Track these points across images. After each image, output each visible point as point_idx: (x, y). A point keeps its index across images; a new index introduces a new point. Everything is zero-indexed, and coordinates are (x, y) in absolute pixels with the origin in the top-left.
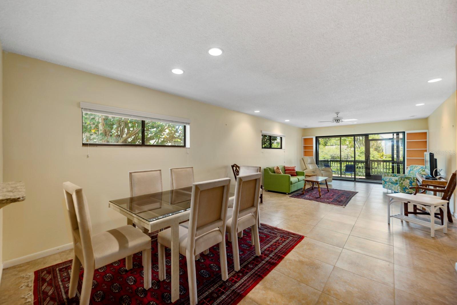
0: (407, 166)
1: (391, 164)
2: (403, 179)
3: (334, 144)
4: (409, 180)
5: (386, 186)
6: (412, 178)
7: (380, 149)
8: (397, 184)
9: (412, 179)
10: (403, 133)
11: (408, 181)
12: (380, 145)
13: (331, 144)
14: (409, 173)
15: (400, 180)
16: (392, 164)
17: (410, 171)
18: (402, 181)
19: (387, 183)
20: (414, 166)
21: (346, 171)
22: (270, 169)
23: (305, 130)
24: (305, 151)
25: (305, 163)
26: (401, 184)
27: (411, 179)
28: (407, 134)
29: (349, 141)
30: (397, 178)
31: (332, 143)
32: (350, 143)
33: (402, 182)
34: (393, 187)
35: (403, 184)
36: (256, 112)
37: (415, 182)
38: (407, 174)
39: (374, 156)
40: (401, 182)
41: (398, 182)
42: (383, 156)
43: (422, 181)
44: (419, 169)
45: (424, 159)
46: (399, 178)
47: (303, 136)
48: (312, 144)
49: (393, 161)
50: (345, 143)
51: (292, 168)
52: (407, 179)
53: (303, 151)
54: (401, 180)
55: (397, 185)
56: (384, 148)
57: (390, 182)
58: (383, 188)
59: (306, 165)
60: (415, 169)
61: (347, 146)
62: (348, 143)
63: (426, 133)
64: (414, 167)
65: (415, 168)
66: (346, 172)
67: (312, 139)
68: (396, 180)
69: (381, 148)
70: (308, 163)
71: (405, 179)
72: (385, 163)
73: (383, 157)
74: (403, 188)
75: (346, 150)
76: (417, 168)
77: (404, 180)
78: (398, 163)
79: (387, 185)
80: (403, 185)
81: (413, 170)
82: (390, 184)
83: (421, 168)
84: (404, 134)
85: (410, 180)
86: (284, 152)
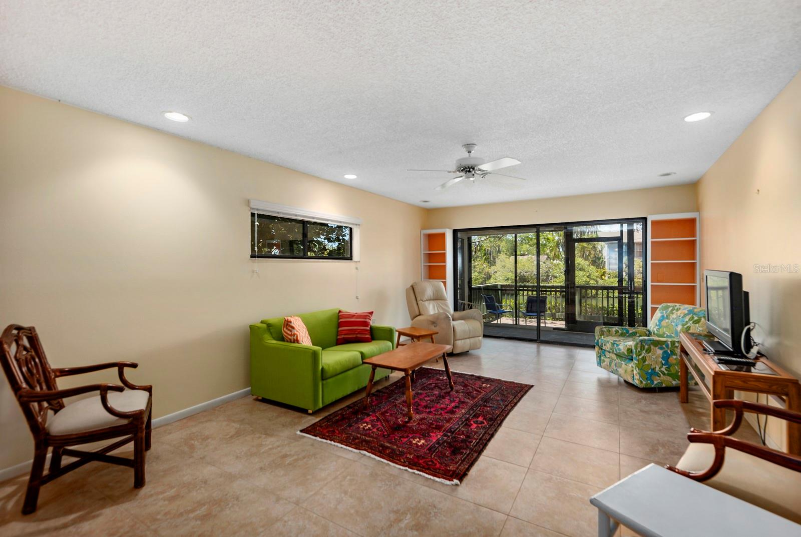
0: (652, 303)
1: (616, 294)
2: (646, 347)
3: (526, 253)
4: (661, 348)
5: (604, 361)
6: (669, 343)
7: (600, 262)
8: (632, 360)
9: (670, 346)
10: (644, 220)
11: (660, 352)
12: (600, 255)
13: (522, 252)
14: (659, 325)
15: (639, 349)
16: (619, 294)
17: (660, 321)
18: (644, 352)
19: (608, 354)
20: (669, 307)
21: (528, 311)
22: (269, 326)
23: (429, 214)
24: (429, 266)
25: (418, 299)
26: (641, 361)
27: (667, 346)
28: (653, 223)
29: (551, 247)
30: (631, 343)
31: (524, 251)
32: (551, 251)
33: (643, 355)
34: (621, 367)
35: (646, 360)
36: (169, 116)
37: (676, 355)
38: (655, 330)
39: (590, 275)
40: (640, 357)
41: (635, 356)
42: (604, 274)
43: (713, 373)
44: (685, 315)
45: (694, 287)
46: (637, 344)
47: (423, 228)
48: (444, 249)
49: (621, 289)
50: (545, 251)
51: (359, 316)
52: (656, 346)
53: (424, 266)
54: (641, 349)
55: (631, 365)
56: (606, 260)
57: (615, 352)
58: (597, 366)
59: (420, 303)
60: (674, 316)
61: (546, 256)
62: (548, 251)
63: (692, 222)
64: (670, 309)
65: (674, 311)
66: (527, 314)
67: (443, 236)
68: (628, 350)
69: (601, 260)
70: (426, 297)
71: (652, 347)
72: (605, 292)
73: (605, 276)
74: (647, 373)
75: (544, 263)
76: (679, 312)
77: (648, 351)
78: (632, 292)
79: (607, 360)
80: (647, 363)
81: (668, 317)
82: (614, 357)
83: (688, 314)
84: (644, 223)
85: (664, 348)
86: (357, 268)
